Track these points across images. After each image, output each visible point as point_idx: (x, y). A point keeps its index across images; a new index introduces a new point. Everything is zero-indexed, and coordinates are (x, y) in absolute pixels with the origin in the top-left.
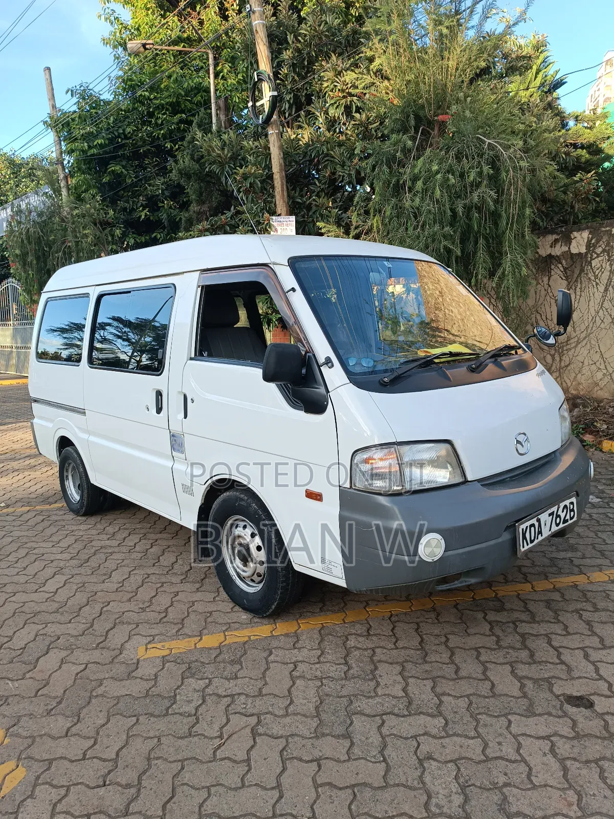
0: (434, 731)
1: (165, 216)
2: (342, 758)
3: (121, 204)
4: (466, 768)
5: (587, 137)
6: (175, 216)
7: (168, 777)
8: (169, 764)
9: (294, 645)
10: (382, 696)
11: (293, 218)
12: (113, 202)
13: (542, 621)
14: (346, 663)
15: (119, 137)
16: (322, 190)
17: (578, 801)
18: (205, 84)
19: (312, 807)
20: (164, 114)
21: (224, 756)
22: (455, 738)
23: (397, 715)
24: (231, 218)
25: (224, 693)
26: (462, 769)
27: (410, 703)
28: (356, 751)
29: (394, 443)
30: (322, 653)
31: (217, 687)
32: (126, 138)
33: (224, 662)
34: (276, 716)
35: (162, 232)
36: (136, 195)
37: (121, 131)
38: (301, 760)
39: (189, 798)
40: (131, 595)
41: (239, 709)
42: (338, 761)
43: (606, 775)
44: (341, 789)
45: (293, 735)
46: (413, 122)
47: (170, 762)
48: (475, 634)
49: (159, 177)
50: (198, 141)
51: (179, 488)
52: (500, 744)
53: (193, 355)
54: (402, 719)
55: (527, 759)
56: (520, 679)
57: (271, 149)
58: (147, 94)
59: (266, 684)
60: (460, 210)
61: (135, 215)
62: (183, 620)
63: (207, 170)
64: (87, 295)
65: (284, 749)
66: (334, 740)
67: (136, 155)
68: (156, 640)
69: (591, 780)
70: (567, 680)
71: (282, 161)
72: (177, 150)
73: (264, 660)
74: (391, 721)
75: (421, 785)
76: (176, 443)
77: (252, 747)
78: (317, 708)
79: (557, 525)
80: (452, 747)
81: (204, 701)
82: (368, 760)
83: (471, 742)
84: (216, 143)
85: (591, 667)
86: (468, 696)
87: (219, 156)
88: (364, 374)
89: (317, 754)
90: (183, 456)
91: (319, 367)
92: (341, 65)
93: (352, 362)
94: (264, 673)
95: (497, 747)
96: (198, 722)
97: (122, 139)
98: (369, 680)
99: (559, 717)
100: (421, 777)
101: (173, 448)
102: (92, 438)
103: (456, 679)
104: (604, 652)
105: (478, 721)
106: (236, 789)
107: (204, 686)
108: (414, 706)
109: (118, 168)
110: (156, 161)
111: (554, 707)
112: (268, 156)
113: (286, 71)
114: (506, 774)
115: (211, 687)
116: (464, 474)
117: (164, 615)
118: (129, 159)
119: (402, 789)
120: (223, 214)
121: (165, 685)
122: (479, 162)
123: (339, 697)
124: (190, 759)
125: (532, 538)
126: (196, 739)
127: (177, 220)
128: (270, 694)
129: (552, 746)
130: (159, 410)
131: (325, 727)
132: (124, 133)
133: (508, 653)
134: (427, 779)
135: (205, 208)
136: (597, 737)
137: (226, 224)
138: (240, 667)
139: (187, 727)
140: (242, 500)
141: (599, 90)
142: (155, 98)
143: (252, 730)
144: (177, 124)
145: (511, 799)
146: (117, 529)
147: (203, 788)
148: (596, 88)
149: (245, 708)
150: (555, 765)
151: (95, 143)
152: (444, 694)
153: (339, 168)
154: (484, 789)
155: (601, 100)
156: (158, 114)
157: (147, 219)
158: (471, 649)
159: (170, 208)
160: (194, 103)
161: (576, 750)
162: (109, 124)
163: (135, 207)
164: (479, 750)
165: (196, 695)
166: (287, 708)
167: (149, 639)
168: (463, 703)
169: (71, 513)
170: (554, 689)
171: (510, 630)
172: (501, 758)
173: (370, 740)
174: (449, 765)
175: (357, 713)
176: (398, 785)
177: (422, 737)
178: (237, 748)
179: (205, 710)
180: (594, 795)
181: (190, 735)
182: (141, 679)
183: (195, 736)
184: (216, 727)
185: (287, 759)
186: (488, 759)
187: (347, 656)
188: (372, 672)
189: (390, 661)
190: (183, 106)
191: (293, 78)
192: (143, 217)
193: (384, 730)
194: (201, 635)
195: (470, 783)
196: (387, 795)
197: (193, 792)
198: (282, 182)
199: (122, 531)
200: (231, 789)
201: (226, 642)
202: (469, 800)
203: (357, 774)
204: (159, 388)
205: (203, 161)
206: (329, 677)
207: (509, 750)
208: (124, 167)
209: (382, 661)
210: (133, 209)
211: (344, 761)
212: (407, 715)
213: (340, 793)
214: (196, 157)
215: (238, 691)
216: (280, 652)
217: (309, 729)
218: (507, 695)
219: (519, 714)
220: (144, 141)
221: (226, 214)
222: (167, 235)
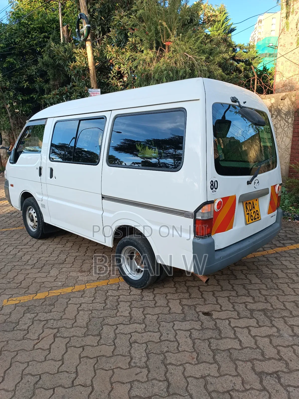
0: (140, 330)
1: (37, 86)
2: (95, 345)
3: (14, 79)
4: (151, 346)
5: (245, 57)
6: (42, 86)
7: (9, 359)
8: (10, 353)
9: (82, 296)
10: (119, 316)
11: (99, 90)
12: (9, 78)
13: (198, 280)
14: (105, 303)
15: (12, 43)
16: (114, 76)
17: (197, 357)
18: (57, 18)
19: (76, 368)
20: (35, 33)
21: (38, 348)
22: (148, 333)
23: (124, 324)
24: (70, 89)
25: (44, 319)
26: (149, 346)
27: (131, 319)
28: (102, 341)
30: (95, 299)
31: (40, 317)
32: (16, 44)
33: (46, 305)
34: (67, 328)
35: (36, 94)
36: (21, 74)
37: (13, 40)
38: (75, 347)
39: (18, 368)
40: (4, 275)
41: (49, 326)
42: (93, 346)
43: (211, 345)
44: (91, 358)
45: (73, 336)
46: (155, 45)
47: (11, 352)
48: (167, 287)
49: (34, 66)
50: (52, 47)
52: (168, 334)
54: (126, 326)
55: (179, 340)
56: (182, 305)
57: (88, 54)
58: (26, 21)
59: (65, 314)
61: (21, 85)
62: (29, 286)
63: (57, 63)
65: (68, 343)
66: (93, 337)
67: (21, 54)
68: (13, 296)
69: (204, 348)
70: (203, 305)
71: (93, 60)
72: (43, 52)
73: (66, 303)
74: (121, 327)
75: (129, 354)
77: (53, 343)
78: (87, 323)
80: (146, 337)
81: (33, 323)
82: (107, 345)
83: (155, 334)
84: (62, 49)
85: (215, 299)
86: (158, 314)
87: (63, 56)
89: (83, 343)
92: (123, 13)
94: (65, 310)
95: (166, 335)
96: (28, 333)
97: (14, 45)
98: (115, 309)
99: (196, 321)
100: (129, 351)
103: (154, 307)
104: (222, 292)
105: (160, 325)
106: (41, 362)
107: (34, 316)
108: (133, 320)
110: (32, 57)
111: (195, 317)
112: (86, 57)
113: (97, 15)
114: (168, 347)
115: (38, 317)
117: (19, 284)
118: (17, 55)
119: (120, 356)
121: (14, 317)
122: (185, 66)
123: (98, 318)
124: (21, 350)
126: (26, 341)
128: (66, 319)
129: (190, 334)
131: (89, 332)
132: (14, 42)
133: (180, 295)
134: (132, 351)
135: (57, 83)
136: (211, 329)
137: (67, 91)
138: (53, 307)
139: (22, 336)
141: (255, 34)
142: (31, 24)
143: (54, 335)
144: (43, 38)
145: (168, 358)
147: (26, 362)
148: (253, 33)
149: (52, 325)
150: (190, 341)
152: (147, 314)
153: (122, 66)
154: (157, 354)
155: (256, 39)
156: (33, 32)
157: (28, 87)
158: (164, 294)
159: (40, 82)
160: (52, 28)
161: (200, 335)
162: (6, 36)
163: (21, 81)
164: (158, 337)
165: (29, 321)
166: (73, 324)
167: (10, 296)
168: (155, 317)
170: (197, 309)
171: (182, 285)
172: (167, 340)
173: (109, 336)
174: (143, 345)
175: (106, 325)
176: (118, 355)
177: (134, 333)
178: (44, 344)
179: (33, 327)
180: (204, 354)
181: (23, 339)
182: (3, 314)
183: (25, 339)
184: (37, 335)
185: (68, 347)
186: (161, 341)
187: (106, 299)
188: (116, 306)
189: (126, 301)
190: (46, 29)
191: (101, 18)
192: (25, 86)
193: (117, 331)
194: (36, 293)
195: (151, 352)
196: (112, 360)
197: (20, 365)
198: (94, 71)
199: (4, 245)
200: (39, 362)
201: (49, 296)
202: (149, 359)
203: (100, 351)
205: (54, 58)
206: (96, 309)
207: (171, 337)
208: (15, 59)
209: (122, 301)
211: (95, 346)
212: (129, 324)
213: (90, 360)
214: (51, 56)
215: (50, 318)
216: (74, 299)
217: (82, 333)
218: (175, 313)
219: (179, 321)
220: (26, 46)
221: (67, 86)
222: (39, 96)
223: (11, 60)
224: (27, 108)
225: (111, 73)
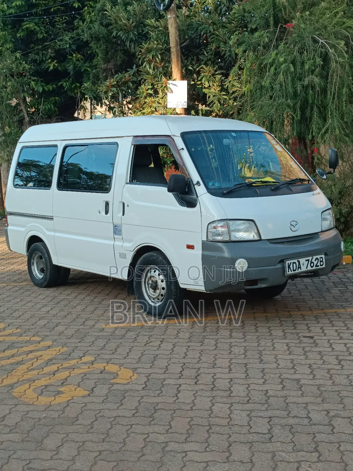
1: (71, 67)
3: (32, 56)
6: (80, 67)
11: (185, 82)
13: (308, 320)
16: (210, 59)
24: (133, 76)
25: (147, 335)
29: (226, 220)
33: (145, 329)
35: (67, 81)
36: (45, 48)
46: (272, 22)
48: (271, 323)
51: (117, 255)
53: (128, 182)
57: (170, 28)
60: (299, 89)
61: (44, 66)
63: (114, 34)
64: (56, 146)
70: (307, 333)
71: (177, 38)
73: (165, 328)
76: (117, 230)
79: (312, 267)
84: (123, 14)
85: (321, 331)
87: (125, 24)
88: (215, 189)
90: (121, 237)
91: (194, 185)
93: (210, 184)
94: (165, 331)
101: (115, 233)
102: (57, 234)
109: (31, 26)
110: (66, 19)
112: (167, 35)
116: (260, 236)
120: (127, 71)
121: (119, 333)
122: (314, 55)
125: (295, 269)
127: (82, 70)
130: (107, 212)
133: (284, 327)
135: (111, 65)
137: (129, 80)
140: (154, 256)
146: (69, 293)
151: (14, 4)
153: (222, 45)
157: (55, 70)
159: (78, 60)
163: (44, 59)
166: (175, 337)
167: (106, 323)
169: (35, 286)
170: (299, 335)
182: (107, 332)
187: (205, 328)
188: (216, 331)
192: (51, 68)
198: (177, 54)
204: (107, 200)
205: (111, 27)
206: (196, 332)
208: (36, 24)
210: (43, 61)
214: (105, 23)
216: (173, 327)
221: (128, 71)
222: (72, 84)
223: (31, 25)
224: (52, 105)
225: (203, 54)
